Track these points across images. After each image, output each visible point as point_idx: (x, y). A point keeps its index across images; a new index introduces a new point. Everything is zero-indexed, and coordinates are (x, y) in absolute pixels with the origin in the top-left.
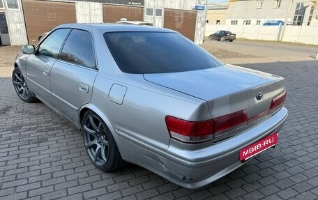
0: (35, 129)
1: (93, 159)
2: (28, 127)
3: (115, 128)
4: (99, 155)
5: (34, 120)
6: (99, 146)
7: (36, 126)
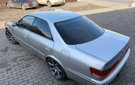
0: (23, 59)
1: (54, 75)
2: (20, 59)
3: (65, 67)
4: (56, 74)
5: (21, 54)
6: (56, 71)
7: (23, 58)
